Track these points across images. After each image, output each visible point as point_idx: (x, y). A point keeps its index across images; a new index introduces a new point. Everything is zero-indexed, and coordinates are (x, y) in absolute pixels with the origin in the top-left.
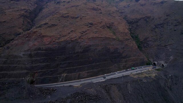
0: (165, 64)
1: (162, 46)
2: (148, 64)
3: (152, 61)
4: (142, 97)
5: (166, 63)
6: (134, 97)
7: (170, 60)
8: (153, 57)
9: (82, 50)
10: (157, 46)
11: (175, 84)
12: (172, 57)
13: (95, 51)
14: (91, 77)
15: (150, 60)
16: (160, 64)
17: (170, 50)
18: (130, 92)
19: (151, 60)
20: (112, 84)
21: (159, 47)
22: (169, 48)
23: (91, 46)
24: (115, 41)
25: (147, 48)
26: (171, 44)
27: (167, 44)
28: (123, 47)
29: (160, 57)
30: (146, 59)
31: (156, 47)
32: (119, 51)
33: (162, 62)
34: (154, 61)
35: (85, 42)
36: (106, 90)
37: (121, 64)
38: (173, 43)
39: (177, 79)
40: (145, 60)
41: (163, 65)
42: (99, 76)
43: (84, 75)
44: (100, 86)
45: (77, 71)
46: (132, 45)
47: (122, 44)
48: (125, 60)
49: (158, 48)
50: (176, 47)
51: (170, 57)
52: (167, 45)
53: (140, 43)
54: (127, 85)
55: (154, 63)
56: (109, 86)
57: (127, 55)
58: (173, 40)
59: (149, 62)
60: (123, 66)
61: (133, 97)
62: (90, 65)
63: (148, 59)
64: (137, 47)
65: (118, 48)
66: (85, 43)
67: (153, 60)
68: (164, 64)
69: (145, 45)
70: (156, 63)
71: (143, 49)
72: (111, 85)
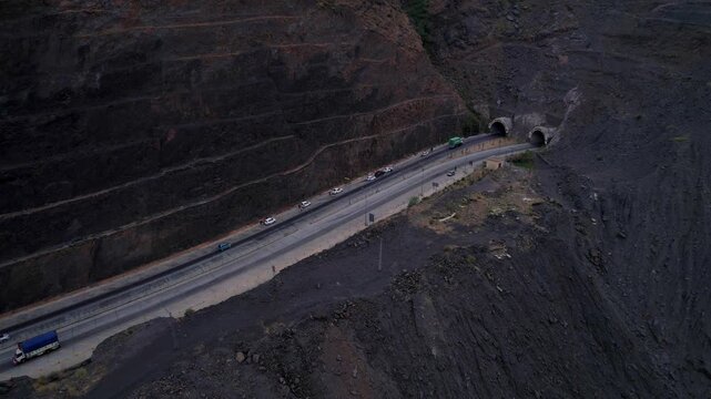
0: (551, 130)
1: (525, 40)
2: (471, 129)
3: (486, 114)
4: (501, 361)
5: (551, 122)
6: (462, 375)
7: (570, 108)
8: (489, 93)
9: (98, 76)
10: (500, 39)
11: (616, 240)
12: (573, 95)
13: (193, 79)
14: (186, 247)
15: (475, 107)
16: (526, 130)
17: (564, 59)
18: (434, 352)
19: (484, 109)
20: (323, 319)
21: (510, 44)
22: (555, 48)
23: (158, 44)
24: (310, 10)
25: (463, 48)
26: (563, 31)
27: (546, 31)
28: (354, 43)
29: (519, 94)
30: (460, 108)
31: (499, 45)
32: (333, 71)
33: (535, 120)
34: (495, 113)
35: (118, 19)
36: (289, 379)
37: (351, 145)
38: (571, 25)
39: (627, 211)
40: (456, 110)
41: (539, 134)
42: (235, 235)
43: (131, 248)
44: (240, 357)
45: (76, 225)
46: (398, 32)
47: (347, 31)
48: (370, 116)
49: (510, 48)
50: (588, 47)
51: (566, 91)
52: (545, 36)
53: (430, 25)
54: (411, 301)
55: (499, 126)
56: (302, 342)
57: (375, 90)
58: (570, 9)
59: (475, 118)
60: (362, 155)
61: (459, 380)
62: (165, 171)
63: (470, 106)
64: (419, 44)
65: (327, 56)
66: (117, 29)
67: (491, 109)
68: (543, 129)
69: (453, 33)
70: (505, 121)
71: (443, 54)
72: (318, 327)
